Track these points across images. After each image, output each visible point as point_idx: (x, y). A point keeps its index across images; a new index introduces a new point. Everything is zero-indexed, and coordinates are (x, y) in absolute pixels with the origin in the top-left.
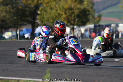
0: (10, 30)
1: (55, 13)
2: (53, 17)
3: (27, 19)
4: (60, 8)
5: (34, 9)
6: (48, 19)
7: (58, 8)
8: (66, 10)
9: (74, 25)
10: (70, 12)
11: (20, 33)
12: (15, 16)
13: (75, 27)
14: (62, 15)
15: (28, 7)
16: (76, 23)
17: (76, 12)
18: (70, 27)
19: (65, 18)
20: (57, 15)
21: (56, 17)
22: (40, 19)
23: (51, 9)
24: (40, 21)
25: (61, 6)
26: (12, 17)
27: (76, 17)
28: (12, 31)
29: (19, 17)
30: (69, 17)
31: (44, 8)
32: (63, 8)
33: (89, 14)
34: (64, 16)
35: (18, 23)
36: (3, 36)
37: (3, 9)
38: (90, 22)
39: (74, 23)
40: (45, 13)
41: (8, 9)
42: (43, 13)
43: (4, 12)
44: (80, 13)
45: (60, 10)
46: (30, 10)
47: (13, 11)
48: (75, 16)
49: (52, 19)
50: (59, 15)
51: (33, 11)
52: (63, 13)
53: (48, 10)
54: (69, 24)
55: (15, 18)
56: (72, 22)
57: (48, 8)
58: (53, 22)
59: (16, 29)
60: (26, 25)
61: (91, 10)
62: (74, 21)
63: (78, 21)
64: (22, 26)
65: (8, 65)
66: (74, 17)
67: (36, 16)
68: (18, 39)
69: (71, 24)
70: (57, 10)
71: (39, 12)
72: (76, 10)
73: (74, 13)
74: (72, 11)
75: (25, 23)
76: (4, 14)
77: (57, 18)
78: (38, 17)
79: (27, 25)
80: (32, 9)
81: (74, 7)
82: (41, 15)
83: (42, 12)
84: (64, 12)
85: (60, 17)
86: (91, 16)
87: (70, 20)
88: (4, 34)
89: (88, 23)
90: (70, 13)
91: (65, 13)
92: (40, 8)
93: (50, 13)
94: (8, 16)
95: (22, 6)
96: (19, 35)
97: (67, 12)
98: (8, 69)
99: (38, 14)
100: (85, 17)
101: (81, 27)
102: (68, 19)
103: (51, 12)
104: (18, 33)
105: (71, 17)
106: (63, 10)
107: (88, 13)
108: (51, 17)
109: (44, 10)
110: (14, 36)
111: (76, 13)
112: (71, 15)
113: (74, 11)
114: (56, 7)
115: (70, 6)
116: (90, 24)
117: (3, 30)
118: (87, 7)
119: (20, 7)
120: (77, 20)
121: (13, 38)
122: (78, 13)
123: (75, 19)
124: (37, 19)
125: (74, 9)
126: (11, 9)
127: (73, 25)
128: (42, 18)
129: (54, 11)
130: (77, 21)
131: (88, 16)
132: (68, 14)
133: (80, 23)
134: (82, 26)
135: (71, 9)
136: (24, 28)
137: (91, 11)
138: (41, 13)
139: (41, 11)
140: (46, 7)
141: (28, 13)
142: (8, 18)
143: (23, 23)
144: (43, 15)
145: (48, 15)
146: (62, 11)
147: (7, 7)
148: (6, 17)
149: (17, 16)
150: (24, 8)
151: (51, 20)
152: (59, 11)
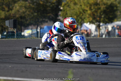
0: (30, 27)
1: (79, 9)
2: (77, 13)
3: (48, 15)
4: (84, 3)
5: (56, 4)
6: (72, 15)
7: (82, 4)
8: (91, 5)
9: (100, 22)
10: (96, 7)
11: (41, 30)
12: (35, 12)
13: (101, 24)
14: (87, 11)
15: (50, 2)
16: (102, 19)
17: (103, 7)
18: (96, 24)
19: (90, 15)
20: (81, 11)
21: (80, 13)
22: (63, 15)
23: (75, 4)
24: (63, 17)
25: (85, 1)
26: (32, 13)
27: (102, 14)
28: (32, 29)
29: (39, 13)
30: (94, 13)
31: (68, 3)
32: (88, 3)
33: (117, 10)
34: (89, 12)
35: (38, 19)
36: (23, 34)
37: (23, 4)
38: (117, 19)
39: (100, 19)
40: (68, 9)
41: (28, 5)
42: (66, 9)
43: (24, 8)
44: (107, 8)
45: (85, 5)
46: (51, 6)
47: (33, 6)
48: (101, 12)
49: (76, 15)
50: (84, 10)
51: (55, 7)
52: (88, 9)
53: (72, 5)
54: (94, 21)
55: (36, 14)
56: (98, 19)
57: (72, 3)
58: (77, 19)
59: (36, 26)
60: (47, 22)
61: (118, 5)
62: (100, 17)
63: (105, 17)
64: (43, 23)
65: (27, 65)
66: (100, 14)
67: (58, 13)
68: (38, 37)
69: (97, 21)
70: (81, 6)
71: (62, 8)
72: (102, 5)
73: (100, 8)
74: (98, 6)
75: (46, 20)
76: (24, 10)
77: (81, 15)
78: (60, 13)
79: (49, 22)
80: (53, 5)
81: (100, 2)
82: (64, 11)
83: (65, 7)
84: (89, 7)
85: (85, 13)
86: (118, 11)
87: (96, 16)
88: (23, 32)
89: (116, 20)
90: (95, 9)
91: (90, 9)
92: (63, 3)
93: (74, 9)
94: (27, 12)
95: (43, 1)
96: (39, 33)
97: (92, 8)
98: (27, 70)
99: (61, 10)
100: (112, 13)
101: (107, 24)
102: (94, 15)
103: (75, 7)
104: (39, 30)
105: (97, 13)
106: (88, 5)
107: (115, 8)
108: (75, 13)
109: (67, 5)
110: (34, 33)
111: (102, 9)
112: (96, 11)
113: (100, 7)
114: (80, 3)
115: (95, 1)
116: (117, 21)
117: (23, 28)
118: (114, 3)
119: (41, 3)
120: (103, 16)
121: (32, 36)
122: (105, 9)
123: (101, 15)
124: (60, 15)
125: (100, 4)
126: (31, 5)
127: (98, 22)
128: (64, 14)
129: (78, 6)
130: (103, 18)
131: (116, 13)
132: (94, 10)
133: (106, 20)
134: (109, 23)
135: (96, 4)
136: (45, 25)
137: (119, 7)
138: (63, 9)
139: (63, 7)
140: (69, 2)
141: (49, 8)
142: (28, 14)
143: (44, 19)
144: (66, 11)
145: (72, 11)
146: (87, 7)
147: (27, 2)
148: (26, 14)
149: (38, 12)
150: (45, 4)
151: (75, 17)
152: (83, 6)
